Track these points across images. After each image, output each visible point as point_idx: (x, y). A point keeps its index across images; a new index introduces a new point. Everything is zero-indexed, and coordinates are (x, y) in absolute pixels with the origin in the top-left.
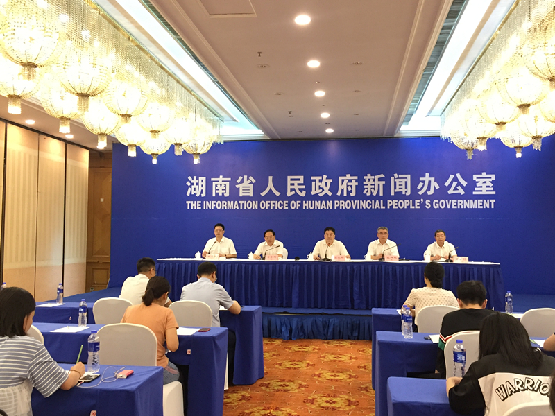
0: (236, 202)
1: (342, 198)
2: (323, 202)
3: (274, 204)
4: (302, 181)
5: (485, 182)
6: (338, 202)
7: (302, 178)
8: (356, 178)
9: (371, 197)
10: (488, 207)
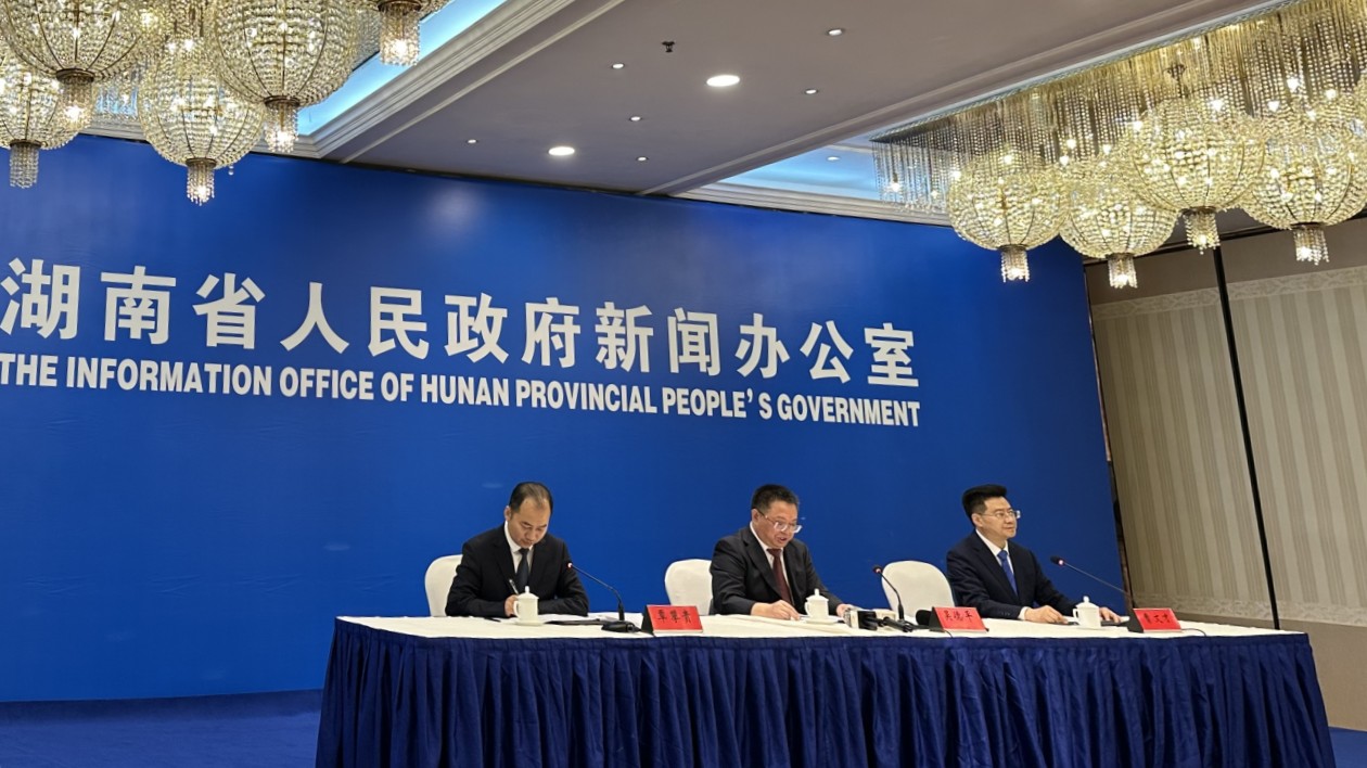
0: (194, 367)
1: (535, 372)
2: (483, 382)
3: (329, 379)
4: (416, 308)
5: (892, 352)
6: (524, 383)
7: (416, 296)
8: (575, 310)
9: (618, 376)
10: (906, 423)
